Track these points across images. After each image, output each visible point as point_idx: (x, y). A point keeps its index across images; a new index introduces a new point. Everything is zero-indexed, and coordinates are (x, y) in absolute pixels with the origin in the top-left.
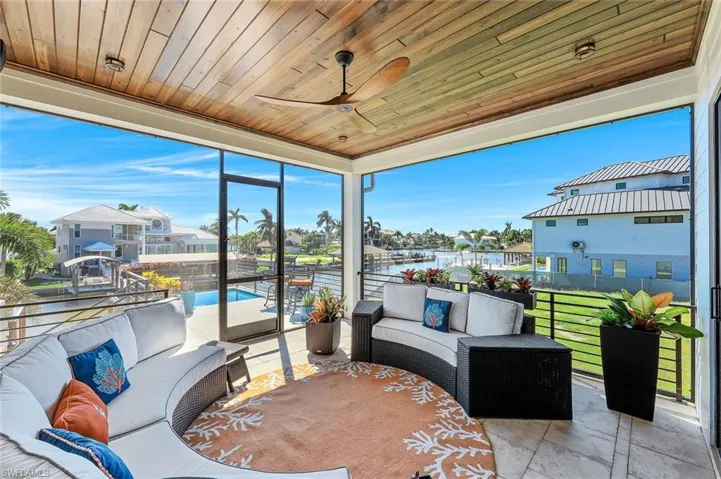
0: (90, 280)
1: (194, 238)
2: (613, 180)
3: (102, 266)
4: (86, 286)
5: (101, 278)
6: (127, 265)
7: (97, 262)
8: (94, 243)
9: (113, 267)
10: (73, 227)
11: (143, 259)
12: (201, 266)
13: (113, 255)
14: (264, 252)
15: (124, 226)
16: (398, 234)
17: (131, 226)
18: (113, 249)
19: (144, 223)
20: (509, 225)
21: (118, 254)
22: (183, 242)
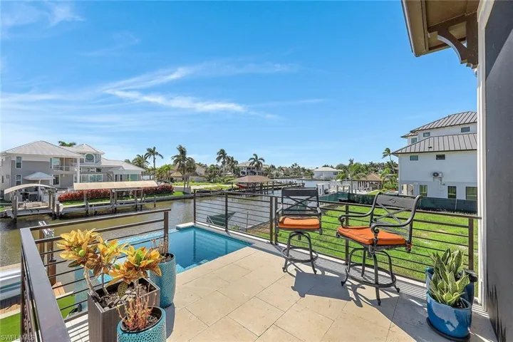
0: (29, 205)
1: (121, 169)
2: (459, 125)
3: (41, 193)
4: (25, 210)
5: (40, 203)
6: (64, 192)
7: (36, 189)
8: (34, 172)
9: (50, 193)
10: (15, 159)
11: (78, 186)
12: (127, 192)
13: (51, 183)
14: (176, 181)
15: (61, 159)
16: (273, 167)
17: (67, 159)
18: (51, 178)
19: (78, 157)
20: (351, 161)
21: (56, 182)
22: (112, 173)
